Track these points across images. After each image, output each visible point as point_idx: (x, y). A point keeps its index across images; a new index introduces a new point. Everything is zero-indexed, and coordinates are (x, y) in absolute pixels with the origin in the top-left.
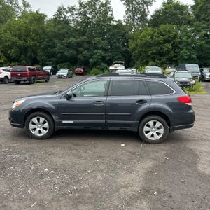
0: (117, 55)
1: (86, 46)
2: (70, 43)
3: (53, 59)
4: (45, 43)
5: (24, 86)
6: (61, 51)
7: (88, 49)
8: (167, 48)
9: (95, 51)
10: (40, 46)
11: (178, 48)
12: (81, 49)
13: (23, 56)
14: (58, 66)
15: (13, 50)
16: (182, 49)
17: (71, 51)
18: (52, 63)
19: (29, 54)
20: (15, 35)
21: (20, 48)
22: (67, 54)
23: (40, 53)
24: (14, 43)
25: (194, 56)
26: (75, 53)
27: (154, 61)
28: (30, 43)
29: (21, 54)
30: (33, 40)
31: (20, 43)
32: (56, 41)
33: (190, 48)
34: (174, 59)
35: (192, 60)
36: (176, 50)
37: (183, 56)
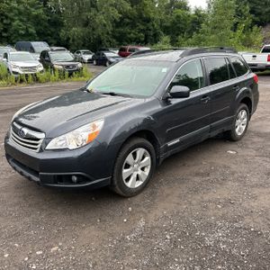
33: (25, 19)
34: (4, 34)
35: (30, 37)
36: (5, 21)
37: (16, 31)
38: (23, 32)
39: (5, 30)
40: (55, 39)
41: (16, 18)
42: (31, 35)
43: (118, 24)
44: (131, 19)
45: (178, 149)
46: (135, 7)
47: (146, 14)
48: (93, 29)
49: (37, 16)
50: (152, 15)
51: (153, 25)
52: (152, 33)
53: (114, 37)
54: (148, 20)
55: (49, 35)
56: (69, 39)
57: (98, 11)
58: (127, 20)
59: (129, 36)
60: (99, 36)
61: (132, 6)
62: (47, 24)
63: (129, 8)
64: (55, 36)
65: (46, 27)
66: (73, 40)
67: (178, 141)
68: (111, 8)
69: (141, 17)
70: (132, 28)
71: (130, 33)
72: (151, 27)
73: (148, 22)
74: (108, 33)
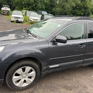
0: (4, 2)
25: (44, 8)
27: (26, 8)
33: (42, 4)
34: (35, 8)
35: (42, 10)
36: (36, 4)
37: (39, 7)
38: (40, 8)
39: (35, 7)
40: (51, 11)
41: (40, 3)
42: (43, 9)
43: (74, 8)
44: (79, 7)
45: (58, 70)
46: (82, 2)
47: (86, 5)
48: (64, 9)
49: (46, 3)
50: (88, 6)
51: (88, 10)
52: (87, 13)
53: (72, 13)
54: (86, 8)
55: (49, 10)
56: (55, 12)
57: (68, 3)
58: (78, 7)
59: (77, 13)
60: (66, 12)
61: (81, 2)
62: (49, 6)
63: (80, 3)
64: (51, 10)
65: (48, 7)
66: (57, 12)
67: (57, 65)
68: (72, 2)
69: (84, 7)
70: (79, 10)
71: (78, 12)
72: (87, 11)
73: (86, 9)
74: (69, 11)
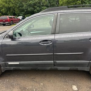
1: (38, 5)
2: (30, 4)
3: (23, 13)
4: (18, 5)
5: (7, 26)
6: (26, 8)
7: (39, 6)
8: (79, 3)
9: (43, 7)
10: (16, 6)
11: (84, 3)
12: (36, 7)
13: (8, 12)
14: (25, 16)
15: (3, 9)
16: (86, 3)
17: (31, 8)
18: (22, 14)
19: (11, 11)
20: (4, 2)
21: (7, 8)
22: (29, 9)
23: (16, 10)
24: (4, 6)
26: (33, 9)
28: (11, 5)
29: (8, 11)
30: (13, 4)
31: (6, 5)
32: (24, 3)
67: (17, 63)
